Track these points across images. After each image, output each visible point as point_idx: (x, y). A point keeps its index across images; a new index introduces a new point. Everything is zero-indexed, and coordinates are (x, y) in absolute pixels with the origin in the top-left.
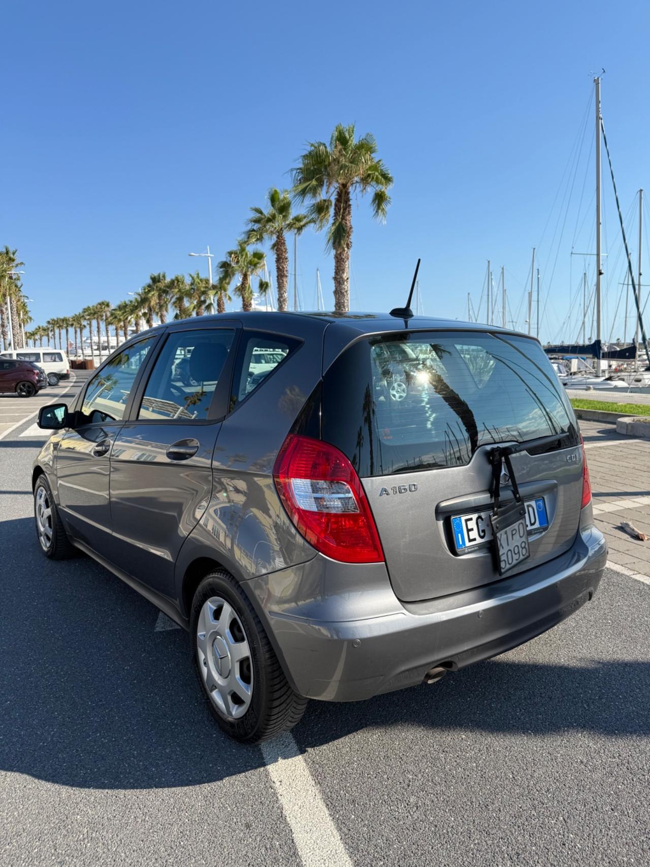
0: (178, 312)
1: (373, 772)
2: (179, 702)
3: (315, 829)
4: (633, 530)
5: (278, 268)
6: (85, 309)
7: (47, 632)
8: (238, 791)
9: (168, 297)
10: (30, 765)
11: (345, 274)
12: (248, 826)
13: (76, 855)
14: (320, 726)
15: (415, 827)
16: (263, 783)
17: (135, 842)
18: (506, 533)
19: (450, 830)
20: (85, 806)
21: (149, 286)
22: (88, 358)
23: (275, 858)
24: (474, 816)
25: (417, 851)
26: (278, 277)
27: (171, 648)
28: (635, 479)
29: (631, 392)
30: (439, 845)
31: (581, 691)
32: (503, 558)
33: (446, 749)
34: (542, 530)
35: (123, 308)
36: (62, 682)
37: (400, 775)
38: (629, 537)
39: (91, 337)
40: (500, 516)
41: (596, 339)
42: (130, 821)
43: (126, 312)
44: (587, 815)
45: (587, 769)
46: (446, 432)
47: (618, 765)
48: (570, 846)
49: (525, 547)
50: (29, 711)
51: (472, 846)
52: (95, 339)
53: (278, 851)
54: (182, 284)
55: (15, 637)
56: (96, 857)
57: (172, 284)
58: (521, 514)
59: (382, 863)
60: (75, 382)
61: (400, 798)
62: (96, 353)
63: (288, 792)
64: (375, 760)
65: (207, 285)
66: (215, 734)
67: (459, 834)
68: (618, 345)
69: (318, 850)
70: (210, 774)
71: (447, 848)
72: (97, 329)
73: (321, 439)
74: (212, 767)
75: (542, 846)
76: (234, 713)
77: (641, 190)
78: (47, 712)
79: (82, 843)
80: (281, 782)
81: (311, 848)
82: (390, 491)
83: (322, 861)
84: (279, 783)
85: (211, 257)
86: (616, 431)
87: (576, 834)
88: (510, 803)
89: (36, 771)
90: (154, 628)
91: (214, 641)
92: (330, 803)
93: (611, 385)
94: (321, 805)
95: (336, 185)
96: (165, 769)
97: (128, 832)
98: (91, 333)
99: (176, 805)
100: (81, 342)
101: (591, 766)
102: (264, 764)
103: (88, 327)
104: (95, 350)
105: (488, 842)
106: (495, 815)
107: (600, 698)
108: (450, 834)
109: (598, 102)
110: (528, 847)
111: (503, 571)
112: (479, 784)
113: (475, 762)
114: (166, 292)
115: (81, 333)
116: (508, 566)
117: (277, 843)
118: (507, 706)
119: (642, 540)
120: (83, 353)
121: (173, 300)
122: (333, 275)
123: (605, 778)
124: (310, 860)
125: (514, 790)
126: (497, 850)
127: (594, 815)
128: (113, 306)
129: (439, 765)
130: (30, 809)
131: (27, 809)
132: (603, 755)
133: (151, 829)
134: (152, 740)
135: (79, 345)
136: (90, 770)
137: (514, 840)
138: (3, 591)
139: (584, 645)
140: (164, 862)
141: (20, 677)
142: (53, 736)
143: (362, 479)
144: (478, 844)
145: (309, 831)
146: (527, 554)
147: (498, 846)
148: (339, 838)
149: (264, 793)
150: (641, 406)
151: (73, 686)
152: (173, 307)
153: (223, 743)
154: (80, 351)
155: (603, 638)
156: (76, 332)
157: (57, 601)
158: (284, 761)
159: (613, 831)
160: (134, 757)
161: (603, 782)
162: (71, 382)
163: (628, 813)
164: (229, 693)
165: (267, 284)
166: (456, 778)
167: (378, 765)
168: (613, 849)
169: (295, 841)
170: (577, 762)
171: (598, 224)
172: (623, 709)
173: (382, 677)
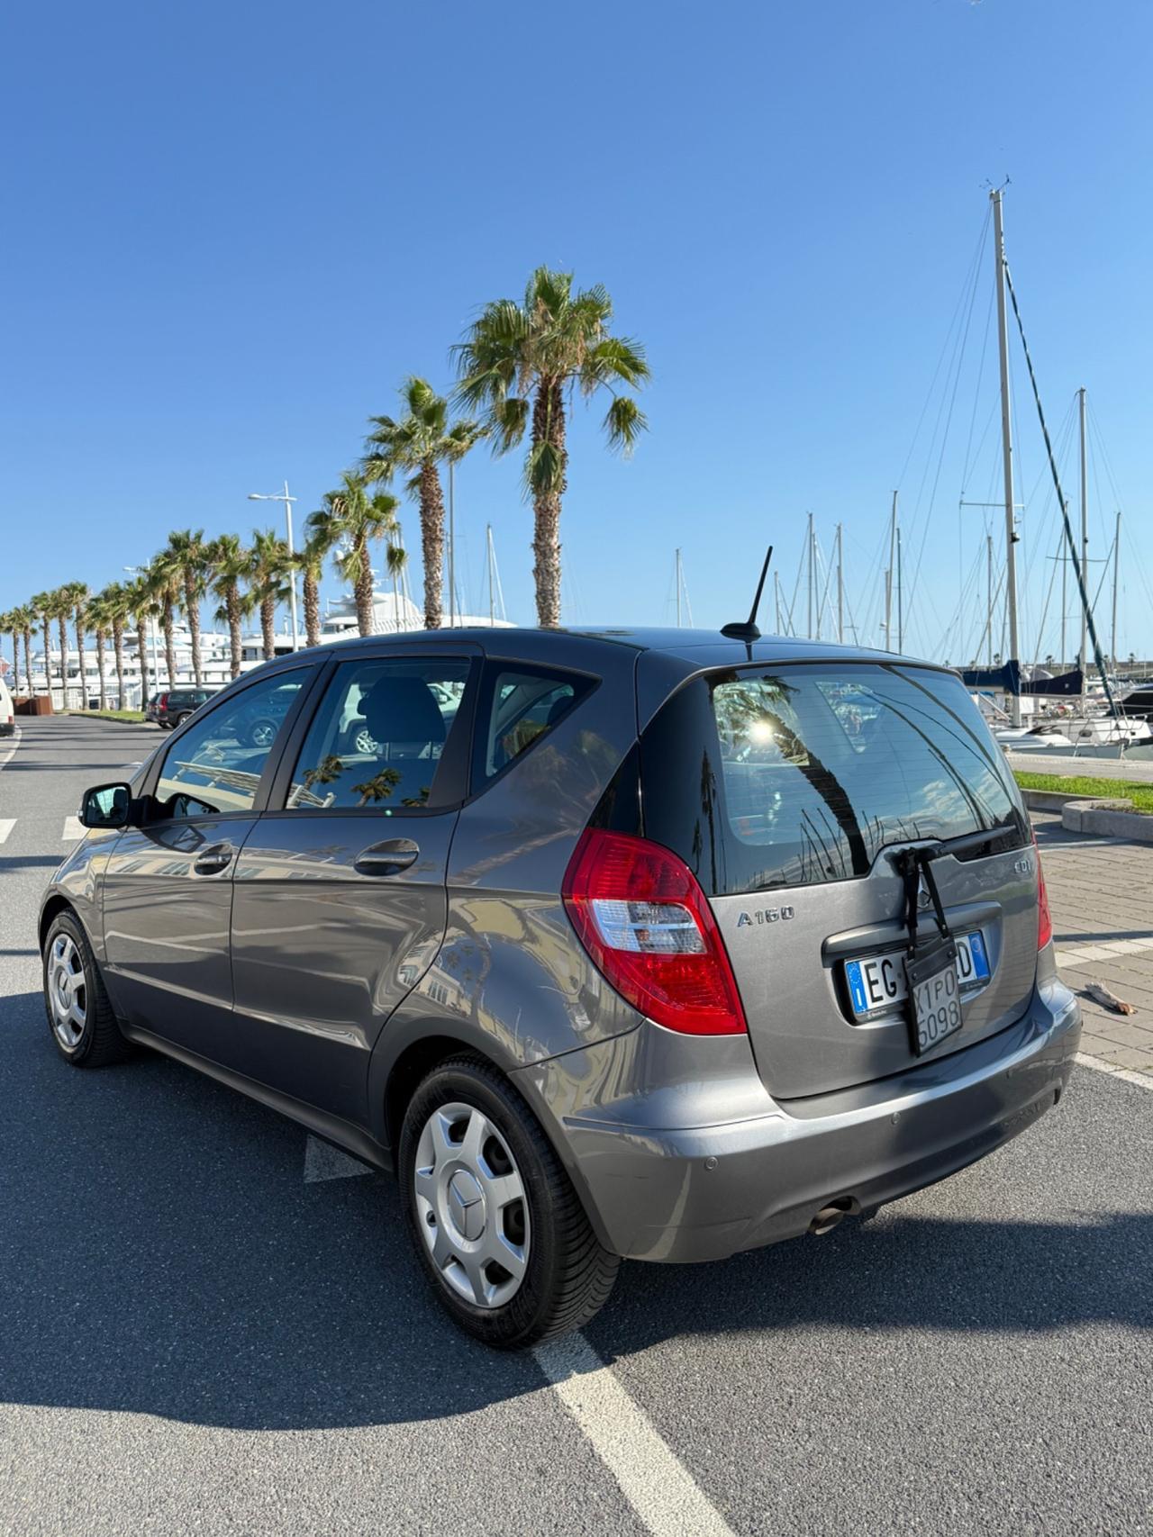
0: (224, 604)
1: (729, 1386)
2: (377, 1292)
3: (652, 1471)
4: (1109, 997)
5: (426, 526)
6: (36, 598)
7: (112, 1190)
8: (513, 1422)
9: (204, 576)
10: (148, 1399)
11: (555, 539)
12: (541, 1472)
13: (267, 1525)
14: (627, 1321)
15: (811, 1462)
16: (552, 1410)
17: (360, 1502)
18: (927, 987)
19: (867, 1463)
20: (261, 1454)
21: (167, 555)
22: (38, 693)
23: (596, 1515)
24: (903, 1442)
25: (820, 1495)
26: (424, 541)
27: (342, 1209)
28: (1103, 910)
29: (1080, 756)
30: (854, 1486)
31: (1048, 1254)
32: (922, 1028)
33: (842, 1349)
34: (980, 984)
35: (113, 595)
36: (163, 1268)
37: (774, 1389)
38: (1102, 1009)
39: (46, 652)
40: (919, 960)
41: (1010, 659)
42: (344, 1473)
43: (119, 603)
44: (1080, 1434)
45: (1072, 1369)
46: (801, 824)
47: (1120, 1362)
48: (1058, 1479)
49: (955, 1012)
50: (120, 1317)
51: (906, 1484)
52: (55, 655)
53: (598, 1505)
54: (234, 551)
55: (56, 1199)
56: (302, 1527)
57: (213, 552)
58: (950, 956)
59: (768, 1514)
60: (22, 740)
61: (781, 1422)
62: (57, 682)
63: (597, 1420)
64: (728, 1369)
65: (283, 554)
66: (452, 1339)
67: (883, 1469)
68: (1049, 667)
69: (662, 1501)
70: (459, 1400)
71: (867, 1489)
72: (59, 637)
73: (643, 835)
74: (461, 1389)
75: (1015, 1479)
76: (490, 1300)
77: (1082, 391)
78: (151, 1316)
79: (273, 1508)
80: (580, 1406)
81: (652, 1498)
82: (754, 919)
83: (673, 1515)
84: (579, 1409)
85: (291, 502)
86: (1061, 827)
87: (1065, 1461)
88: (957, 1422)
89: (162, 1406)
90: (303, 1178)
91: (451, 1179)
92: (668, 1432)
93: (1042, 743)
94: (655, 1437)
95: (536, 376)
96: (382, 1395)
97: (345, 1488)
98: (46, 645)
99: (415, 1447)
100: (27, 660)
101: (1077, 1364)
102: (548, 1383)
103: (41, 632)
104: (54, 677)
105: (931, 1478)
106: (935, 1440)
107: (1081, 1265)
108: (868, 1469)
109: (999, 234)
110: (993, 1482)
111: (922, 1049)
112: (903, 1397)
113: (892, 1366)
114: (203, 567)
115: (26, 643)
116: (930, 1042)
117: (595, 1494)
118: (931, 1281)
119: (1125, 1013)
120: (29, 684)
121: (217, 580)
122: (532, 539)
123: (1101, 1381)
124: (653, 1515)
125: (962, 1404)
126: (946, 1488)
127: (1090, 1433)
128: (93, 593)
129: (834, 1372)
130: (168, 1463)
131: (164, 1463)
132: (1095, 1348)
133: (382, 1483)
134: (348, 1352)
135: (22, 667)
136: (255, 1401)
137: (970, 1474)
138: (5, 1123)
139: (1046, 1184)
140: (417, 1527)
141: (85, 1264)
142: (173, 1353)
143: (710, 899)
144: (916, 1481)
145: (641, 1474)
146: (959, 1023)
147: (947, 1483)
148: (694, 1482)
149: (557, 1424)
150: (1103, 781)
151: (186, 1275)
152: (215, 594)
153: (470, 1351)
154: (23, 680)
155: (1076, 1173)
156: (16, 642)
157: (111, 1137)
158: (579, 1376)
159: (1122, 1455)
160: (323, 1379)
161: (1100, 1387)
162: (15, 740)
163: (1143, 1428)
164: (482, 1266)
165: (401, 553)
166: (866, 1391)
167: (734, 1377)
168: (1125, 1480)
169: (623, 1489)
170: (1055, 1359)
171: (1007, 450)
172: (1120, 1280)
173: (748, 1221)
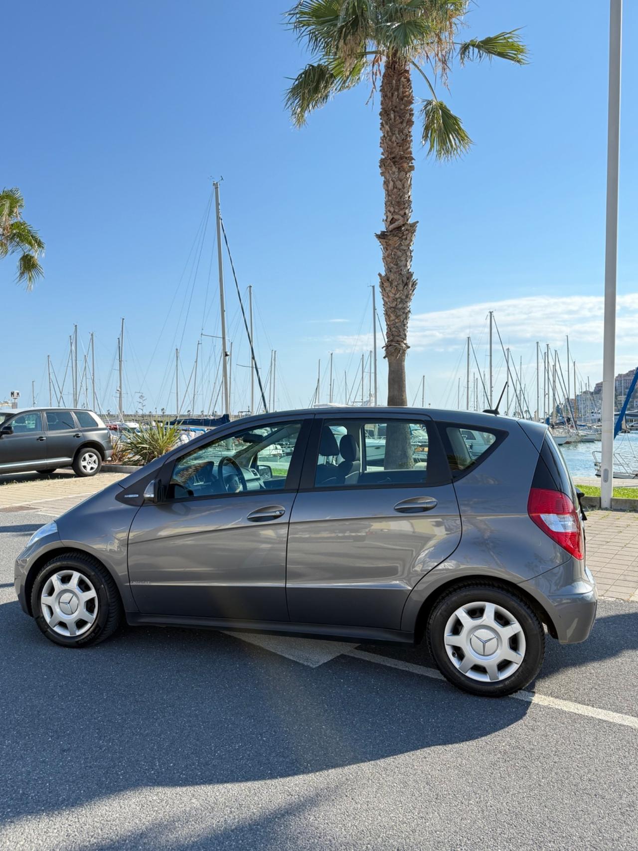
41: (225, 414)
76: (500, 677)
77: (250, 287)
102: (529, 702)
109: (218, 204)
158: (534, 698)
171: (223, 311)
